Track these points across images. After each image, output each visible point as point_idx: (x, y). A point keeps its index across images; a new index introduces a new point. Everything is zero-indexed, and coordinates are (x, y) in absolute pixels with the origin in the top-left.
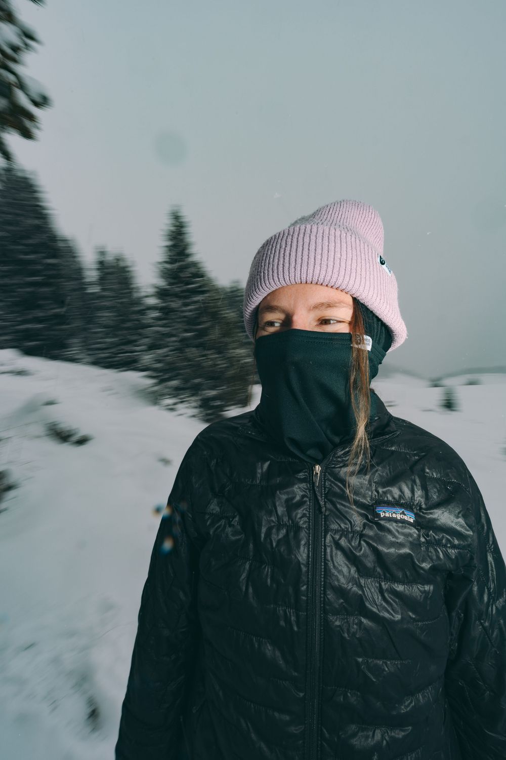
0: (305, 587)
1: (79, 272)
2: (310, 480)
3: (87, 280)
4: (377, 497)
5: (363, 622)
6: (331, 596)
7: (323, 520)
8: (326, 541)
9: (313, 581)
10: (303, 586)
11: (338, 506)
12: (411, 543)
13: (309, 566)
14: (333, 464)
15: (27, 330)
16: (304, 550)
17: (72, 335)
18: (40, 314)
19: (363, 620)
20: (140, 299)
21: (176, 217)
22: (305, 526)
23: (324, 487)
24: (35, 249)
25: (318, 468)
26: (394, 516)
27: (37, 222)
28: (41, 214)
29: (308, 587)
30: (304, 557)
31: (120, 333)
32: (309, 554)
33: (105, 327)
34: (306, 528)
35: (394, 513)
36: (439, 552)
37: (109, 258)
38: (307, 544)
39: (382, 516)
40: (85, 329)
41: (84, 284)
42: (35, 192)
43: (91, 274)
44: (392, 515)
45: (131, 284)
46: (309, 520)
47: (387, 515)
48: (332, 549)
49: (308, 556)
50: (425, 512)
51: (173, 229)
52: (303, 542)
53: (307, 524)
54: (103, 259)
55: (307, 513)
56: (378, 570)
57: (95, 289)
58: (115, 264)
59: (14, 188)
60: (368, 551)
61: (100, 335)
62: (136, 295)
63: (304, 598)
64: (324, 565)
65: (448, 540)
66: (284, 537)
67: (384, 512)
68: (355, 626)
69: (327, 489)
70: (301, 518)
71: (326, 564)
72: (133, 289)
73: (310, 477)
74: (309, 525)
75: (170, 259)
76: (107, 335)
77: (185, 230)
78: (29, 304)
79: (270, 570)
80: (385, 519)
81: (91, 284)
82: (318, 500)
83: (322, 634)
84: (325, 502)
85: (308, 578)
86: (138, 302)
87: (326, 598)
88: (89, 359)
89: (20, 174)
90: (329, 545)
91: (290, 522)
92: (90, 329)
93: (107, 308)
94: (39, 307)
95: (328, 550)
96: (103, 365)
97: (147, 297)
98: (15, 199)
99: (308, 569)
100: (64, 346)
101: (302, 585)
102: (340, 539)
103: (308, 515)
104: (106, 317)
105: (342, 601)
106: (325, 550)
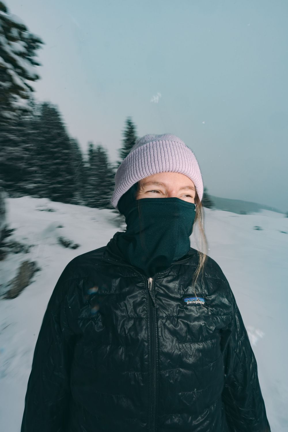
0: (147, 356)
1: (80, 156)
2: (146, 287)
3: (84, 160)
4: (183, 293)
5: (181, 371)
6: (163, 359)
7: (155, 311)
8: (158, 325)
9: (152, 351)
10: (146, 355)
11: (163, 301)
12: (204, 316)
13: (148, 342)
14: (159, 276)
15: (54, 188)
16: (145, 332)
17: (76, 190)
18: (60, 179)
19: (181, 369)
20: (111, 169)
21: (129, 123)
22: (145, 317)
23: (155, 291)
24: (57, 146)
25: (151, 280)
26: (194, 302)
27: (58, 131)
28: (61, 127)
29: (148, 356)
30: (146, 337)
31: (100, 188)
32: (148, 334)
33: (92, 185)
34: (146, 318)
35: (194, 300)
36: (218, 319)
37: (95, 148)
38: (147, 328)
39: (188, 304)
40: (83, 187)
41: (83, 162)
42: (59, 115)
43: (86, 157)
44: (193, 302)
45: (107, 161)
46: (147, 312)
47: (190, 302)
48: (162, 329)
49: (148, 336)
50: (209, 297)
51: (127, 130)
52: (144, 327)
53: (146, 315)
54: (92, 149)
55: (145, 308)
56: (188, 336)
57: (87, 165)
58: (98, 152)
59: (47, 115)
60: (183, 326)
61: (90, 190)
62: (109, 167)
63: (146, 363)
64: (158, 340)
65: (221, 311)
66: (133, 325)
67: (188, 301)
68: (177, 375)
69: (156, 292)
70: (142, 312)
71: (159, 339)
72: (107, 164)
73: (146, 285)
74: (147, 316)
75: (125, 147)
76: (94, 189)
77: (134, 130)
78: (54, 174)
79: (124, 349)
80: (190, 305)
81: (86, 162)
82: (152, 299)
83: (158, 384)
84: (155, 300)
85: (148, 349)
86: (110, 171)
87: (160, 360)
88: (84, 203)
89: (51, 107)
90: (160, 326)
91: (136, 315)
92: (85, 186)
93: (93, 175)
94: (60, 175)
95: (160, 329)
96: (91, 206)
97: (114, 168)
98: (48, 120)
99: (148, 344)
100: (72, 196)
101: (144, 355)
102: (166, 321)
103: (146, 309)
104: (93, 180)
105: (169, 360)
106: (158, 330)
